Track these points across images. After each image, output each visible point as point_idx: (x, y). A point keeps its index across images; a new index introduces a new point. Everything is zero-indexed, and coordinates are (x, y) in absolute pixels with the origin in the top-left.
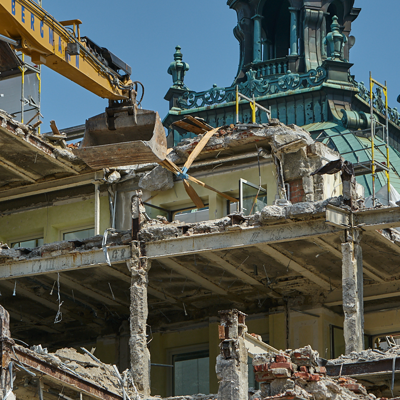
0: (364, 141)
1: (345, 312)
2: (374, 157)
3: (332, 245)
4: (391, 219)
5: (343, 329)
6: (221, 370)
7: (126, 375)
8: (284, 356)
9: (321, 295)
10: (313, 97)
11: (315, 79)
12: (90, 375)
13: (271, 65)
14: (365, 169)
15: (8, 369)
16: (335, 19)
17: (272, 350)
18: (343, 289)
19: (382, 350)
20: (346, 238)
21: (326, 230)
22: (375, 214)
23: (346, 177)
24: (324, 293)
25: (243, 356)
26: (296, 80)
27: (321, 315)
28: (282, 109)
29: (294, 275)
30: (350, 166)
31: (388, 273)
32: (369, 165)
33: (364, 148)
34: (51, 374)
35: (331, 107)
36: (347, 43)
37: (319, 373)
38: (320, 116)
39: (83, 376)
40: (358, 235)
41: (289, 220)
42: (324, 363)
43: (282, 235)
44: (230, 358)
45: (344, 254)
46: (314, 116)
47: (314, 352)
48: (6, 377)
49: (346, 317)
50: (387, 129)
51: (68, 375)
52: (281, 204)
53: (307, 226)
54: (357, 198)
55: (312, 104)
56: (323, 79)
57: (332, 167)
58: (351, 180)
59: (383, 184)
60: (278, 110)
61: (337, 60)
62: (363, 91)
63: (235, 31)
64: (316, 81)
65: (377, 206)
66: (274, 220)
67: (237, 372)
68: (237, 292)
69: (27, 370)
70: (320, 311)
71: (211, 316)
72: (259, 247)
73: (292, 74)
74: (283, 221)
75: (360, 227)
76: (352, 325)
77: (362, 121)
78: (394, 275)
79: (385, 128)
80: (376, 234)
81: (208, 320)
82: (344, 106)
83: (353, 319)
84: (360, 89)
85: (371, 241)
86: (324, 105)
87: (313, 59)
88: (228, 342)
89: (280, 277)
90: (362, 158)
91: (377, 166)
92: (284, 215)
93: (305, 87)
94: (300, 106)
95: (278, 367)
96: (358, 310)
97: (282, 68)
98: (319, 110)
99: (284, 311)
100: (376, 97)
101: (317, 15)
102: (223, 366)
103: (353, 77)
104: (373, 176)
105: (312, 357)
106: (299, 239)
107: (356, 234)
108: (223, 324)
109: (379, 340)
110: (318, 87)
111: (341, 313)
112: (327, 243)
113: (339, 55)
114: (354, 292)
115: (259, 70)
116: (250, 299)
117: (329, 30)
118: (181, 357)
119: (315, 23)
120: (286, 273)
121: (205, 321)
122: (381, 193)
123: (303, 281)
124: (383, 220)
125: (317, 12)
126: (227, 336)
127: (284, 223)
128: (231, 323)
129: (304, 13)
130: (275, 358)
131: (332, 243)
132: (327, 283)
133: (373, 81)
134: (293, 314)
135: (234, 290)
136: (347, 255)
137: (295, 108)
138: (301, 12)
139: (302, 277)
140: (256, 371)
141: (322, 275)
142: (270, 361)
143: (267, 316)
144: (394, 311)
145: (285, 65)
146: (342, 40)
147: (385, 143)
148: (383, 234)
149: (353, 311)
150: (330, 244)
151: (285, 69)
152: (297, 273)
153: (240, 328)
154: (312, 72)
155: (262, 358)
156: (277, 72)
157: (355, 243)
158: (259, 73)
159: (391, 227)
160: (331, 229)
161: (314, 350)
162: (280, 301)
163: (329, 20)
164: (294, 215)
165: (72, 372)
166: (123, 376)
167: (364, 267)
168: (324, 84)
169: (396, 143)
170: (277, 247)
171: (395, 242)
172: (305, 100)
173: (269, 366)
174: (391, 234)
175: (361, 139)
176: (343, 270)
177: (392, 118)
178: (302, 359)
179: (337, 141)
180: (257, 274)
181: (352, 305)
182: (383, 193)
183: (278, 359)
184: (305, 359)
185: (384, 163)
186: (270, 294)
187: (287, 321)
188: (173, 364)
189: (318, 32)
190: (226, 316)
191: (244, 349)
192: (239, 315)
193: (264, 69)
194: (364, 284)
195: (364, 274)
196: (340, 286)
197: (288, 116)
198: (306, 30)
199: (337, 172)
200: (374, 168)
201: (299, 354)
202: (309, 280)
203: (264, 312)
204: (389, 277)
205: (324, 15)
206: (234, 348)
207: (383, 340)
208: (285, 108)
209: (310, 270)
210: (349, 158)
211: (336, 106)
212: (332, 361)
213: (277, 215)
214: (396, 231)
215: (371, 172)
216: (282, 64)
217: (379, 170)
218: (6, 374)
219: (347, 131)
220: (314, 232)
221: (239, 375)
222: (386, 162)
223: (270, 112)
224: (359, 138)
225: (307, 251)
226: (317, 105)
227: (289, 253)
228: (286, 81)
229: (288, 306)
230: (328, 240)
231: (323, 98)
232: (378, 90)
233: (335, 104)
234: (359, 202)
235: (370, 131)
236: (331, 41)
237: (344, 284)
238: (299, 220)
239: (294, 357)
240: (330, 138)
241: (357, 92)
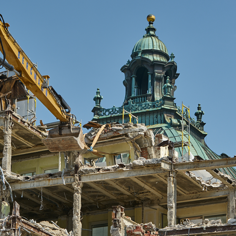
0: (179, 133)
1: (168, 208)
2: (183, 139)
3: (163, 178)
4: (190, 167)
5: (167, 215)
6: (113, 232)
7: (71, 234)
8: (140, 226)
9: (158, 200)
10: (157, 113)
11: (158, 104)
12: (54, 233)
13: (139, 98)
14: (179, 145)
15: (18, 230)
16: (168, 78)
17: (135, 224)
18: (168, 197)
19: (184, 225)
20: (169, 175)
21: (161, 171)
22: (183, 165)
23: (170, 148)
24: (159, 199)
25: (122, 226)
26: (150, 105)
27: (158, 209)
28: (143, 117)
29: (146, 191)
30: (172, 143)
31: (188, 191)
32: (181, 143)
33: (179, 135)
34: (37, 232)
35: (165, 117)
36: (173, 89)
37: (155, 234)
38: (160, 121)
39: (52, 233)
40: (175, 174)
41: (144, 167)
42: (157, 230)
43: (142, 173)
44: (117, 227)
45: (168, 182)
46: (158, 121)
47: (153, 225)
48: (17, 233)
49: (168, 210)
50: (189, 127)
51: (45, 233)
52: (141, 159)
53: (152, 170)
54: (175, 158)
55: (157, 115)
56: (162, 105)
57: (164, 144)
58: (172, 149)
59: (187, 151)
60: (142, 118)
61: (169, 96)
62: (180, 110)
63: (124, 82)
64: (159, 105)
65: (184, 161)
66: (138, 167)
67: (120, 233)
68: (121, 198)
69: (27, 230)
70: (157, 207)
71: (109, 208)
72: (131, 178)
73: (148, 102)
74: (142, 167)
75: (176, 170)
76: (171, 214)
77: (179, 124)
78: (191, 192)
79: (188, 127)
80: (183, 174)
81: (108, 210)
82: (171, 117)
83: (172, 211)
84: (178, 109)
85: (180, 177)
86: (162, 116)
87: (158, 96)
88: (116, 220)
89: (140, 192)
90: (178, 140)
91: (184, 144)
92: (143, 164)
93: (154, 108)
94: (151, 116)
95: (137, 231)
96: (174, 207)
97: (144, 99)
98: (160, 118)
99: (141, 207)
100: (185, 113)
101: (160, 76)
102: (113, 230)
103: (175, 104)
104: (182, 148)
105: (152, 227)
106: (149, 175)
107: (174, 174)
108: (114, 212)
109: (183, 221)
110: (160, 108)
111: (167, 209)
112: (161, 177)
113: (169, 94)
114: (172, 199)
115: (134, 100)
116: (127, 201)
117: (165, 83)
118: (95, 226)
119: (159, 80)
120: (143, 190)
121: (107, 210)
122: (186, 155)
123: (150, 194)
124: (186, 167)
125: (160, 75)
126: (116, 217)
127: (143, 168)
128: (118, 212)
129: (154, 75)
130: (136, 227)
131: (163, 177)
132: (161, 195)
133: (183, 106)
134: (145, 208)
135: (119, 197)
136: (170, 183)
137: (149, 117)
138: (153, 75)
139: (150, 192)
140: (127, 233)
141: (159, 191)
142: (134, 229)
143: (134, 209)
144: (190, 208)
145: (145, 98)
146: (171, 87)
147: (188, 133)
148: (186, 174)
149: (172, 208)
150: (162, 178)
151: (145, 99)
152: (148, 190)
153: (122, 214)
154: (157, 101)
155: (130, 227)
156: (142, 101)
157: (173, 177)
158: (134, 101)
159: (190, 171)
160: (163, 171)
161: (153, 224)
162: (140, 202)
163: (166, 78)
164: (147, 165)
165: (47, 232)
166: (69, 234)
167: (177, 188)
168: (162, 107)
169: (193, 134)
170: (139, 178)
171: (191, 177)
172: (154, 114)
173: (133, 231)
174: (189, 174)
175: (178, 132)
176: (168, 189)
177: (192, 122)
178: (147, 228)
179: (168, 132)
180: (130, 190)
181: (171, 205)
182: (187, 156)
183: (137, 228)
184: (149, 228)
185: (187, 142)
186: (136, 199)
187: (143, 211)
188: (92, 229)
189: (161, 83)
190: (115, 209)
191: (123, 223)
192: (121, 208)
193: (136, 99)
194: (177, 196)
195: (177, 191)
196: (166, 196)
197: (146, 121)
198: (155, 82)
199: (166, 146)
200: (183, 144)
201: (146, 226)
202: (153, 193)
203: (132, 207)
204: (188, 193)
205: (163, 76)
206: (119, 223)
207: (185, 220)
208: (145, 117)
209: (153, 189)
210: (172, 140)
211: (168, 117)
212: (161, 229)
213: (139, 164)
214: (192, 173)
215: (181, 146)
216: (144, 97)
217: (185, 145)
218: (17, 232)
219: (172, 128)
220: (155, 172)
221: (121, 235)
222: (188, 142)
223: (138, 118)
224: (177, 131)
225: (152, 180)
226: (159, 116)
227: (144, 181)
228: (146, 105)
229: (143, 204)
230: (162, 176)
231: (162, 113)
232: (186, 110)
233: (167, 116)
234: (176, 159)
235: (182, 128)
236: (166, 88)
237: (168, 195)
238: (149, 167)
239: (144, 227)
240: (164, 131)
241: (177, 111)
